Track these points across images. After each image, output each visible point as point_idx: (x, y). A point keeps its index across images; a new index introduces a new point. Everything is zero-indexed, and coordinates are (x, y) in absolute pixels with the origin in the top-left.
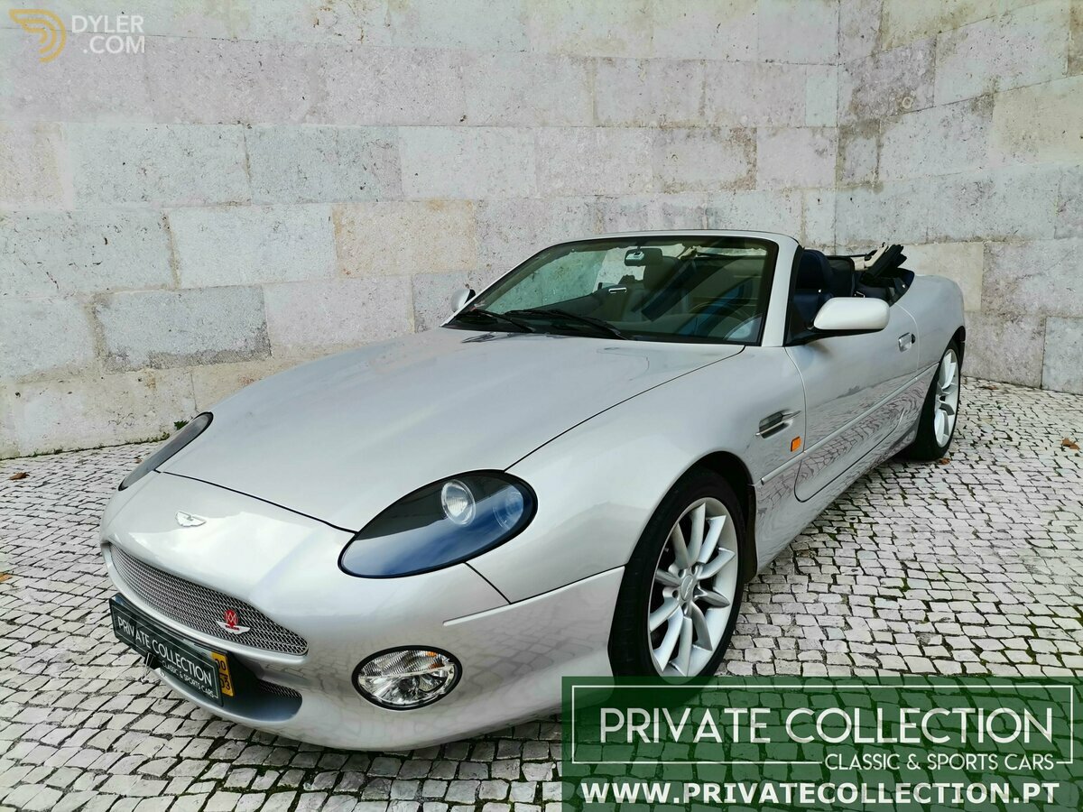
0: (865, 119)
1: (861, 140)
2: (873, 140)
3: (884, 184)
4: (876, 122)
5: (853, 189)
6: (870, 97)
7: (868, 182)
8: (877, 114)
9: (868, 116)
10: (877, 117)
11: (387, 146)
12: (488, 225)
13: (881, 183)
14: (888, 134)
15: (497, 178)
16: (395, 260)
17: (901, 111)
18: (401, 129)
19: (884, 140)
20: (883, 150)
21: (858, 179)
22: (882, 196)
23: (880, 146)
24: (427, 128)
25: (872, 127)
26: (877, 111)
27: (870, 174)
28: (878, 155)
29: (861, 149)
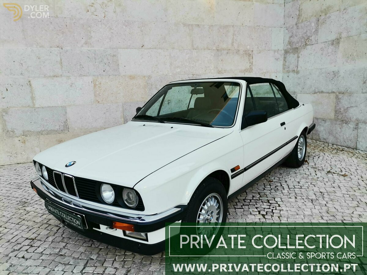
0: (293, 47)
1: (292, 55)
2: (296, 55)
3: (300, 71)
4: (297, 48)
5: (289, 72)
6: (295, 40)
7: (294, 70)
8: (297, 46)
9: (294, 46)
10: (297, 47)
11: (114, 56)
12: (152, 85)
13: (299, 71)
14: (301, 53)
15: (155, 68)
16: (116, 98)
17: (306, 44)
18: (119, 50)
19: (300, 55)
20: (300, 59)
21: (291, 69)
22: (299, 75)
23: (298, 57)
24: (129, 49)
25: (296, 50)
26: (297, 45)
27: (295, 67)
28: (298, 60)
29: (292, 58)
